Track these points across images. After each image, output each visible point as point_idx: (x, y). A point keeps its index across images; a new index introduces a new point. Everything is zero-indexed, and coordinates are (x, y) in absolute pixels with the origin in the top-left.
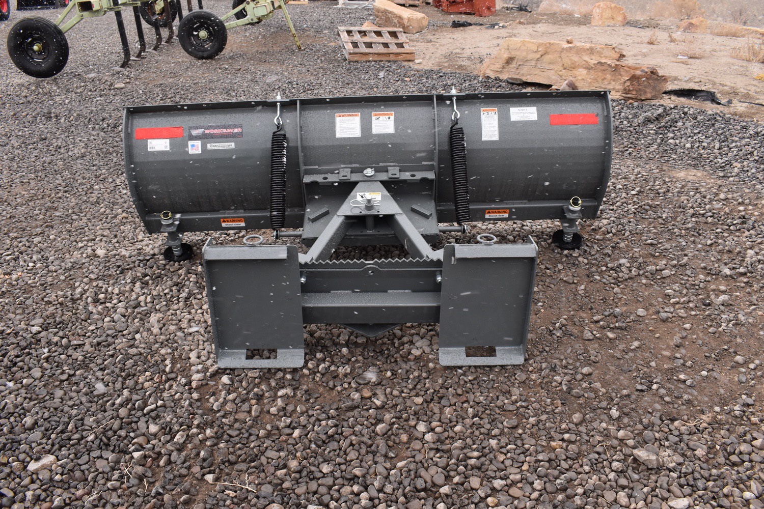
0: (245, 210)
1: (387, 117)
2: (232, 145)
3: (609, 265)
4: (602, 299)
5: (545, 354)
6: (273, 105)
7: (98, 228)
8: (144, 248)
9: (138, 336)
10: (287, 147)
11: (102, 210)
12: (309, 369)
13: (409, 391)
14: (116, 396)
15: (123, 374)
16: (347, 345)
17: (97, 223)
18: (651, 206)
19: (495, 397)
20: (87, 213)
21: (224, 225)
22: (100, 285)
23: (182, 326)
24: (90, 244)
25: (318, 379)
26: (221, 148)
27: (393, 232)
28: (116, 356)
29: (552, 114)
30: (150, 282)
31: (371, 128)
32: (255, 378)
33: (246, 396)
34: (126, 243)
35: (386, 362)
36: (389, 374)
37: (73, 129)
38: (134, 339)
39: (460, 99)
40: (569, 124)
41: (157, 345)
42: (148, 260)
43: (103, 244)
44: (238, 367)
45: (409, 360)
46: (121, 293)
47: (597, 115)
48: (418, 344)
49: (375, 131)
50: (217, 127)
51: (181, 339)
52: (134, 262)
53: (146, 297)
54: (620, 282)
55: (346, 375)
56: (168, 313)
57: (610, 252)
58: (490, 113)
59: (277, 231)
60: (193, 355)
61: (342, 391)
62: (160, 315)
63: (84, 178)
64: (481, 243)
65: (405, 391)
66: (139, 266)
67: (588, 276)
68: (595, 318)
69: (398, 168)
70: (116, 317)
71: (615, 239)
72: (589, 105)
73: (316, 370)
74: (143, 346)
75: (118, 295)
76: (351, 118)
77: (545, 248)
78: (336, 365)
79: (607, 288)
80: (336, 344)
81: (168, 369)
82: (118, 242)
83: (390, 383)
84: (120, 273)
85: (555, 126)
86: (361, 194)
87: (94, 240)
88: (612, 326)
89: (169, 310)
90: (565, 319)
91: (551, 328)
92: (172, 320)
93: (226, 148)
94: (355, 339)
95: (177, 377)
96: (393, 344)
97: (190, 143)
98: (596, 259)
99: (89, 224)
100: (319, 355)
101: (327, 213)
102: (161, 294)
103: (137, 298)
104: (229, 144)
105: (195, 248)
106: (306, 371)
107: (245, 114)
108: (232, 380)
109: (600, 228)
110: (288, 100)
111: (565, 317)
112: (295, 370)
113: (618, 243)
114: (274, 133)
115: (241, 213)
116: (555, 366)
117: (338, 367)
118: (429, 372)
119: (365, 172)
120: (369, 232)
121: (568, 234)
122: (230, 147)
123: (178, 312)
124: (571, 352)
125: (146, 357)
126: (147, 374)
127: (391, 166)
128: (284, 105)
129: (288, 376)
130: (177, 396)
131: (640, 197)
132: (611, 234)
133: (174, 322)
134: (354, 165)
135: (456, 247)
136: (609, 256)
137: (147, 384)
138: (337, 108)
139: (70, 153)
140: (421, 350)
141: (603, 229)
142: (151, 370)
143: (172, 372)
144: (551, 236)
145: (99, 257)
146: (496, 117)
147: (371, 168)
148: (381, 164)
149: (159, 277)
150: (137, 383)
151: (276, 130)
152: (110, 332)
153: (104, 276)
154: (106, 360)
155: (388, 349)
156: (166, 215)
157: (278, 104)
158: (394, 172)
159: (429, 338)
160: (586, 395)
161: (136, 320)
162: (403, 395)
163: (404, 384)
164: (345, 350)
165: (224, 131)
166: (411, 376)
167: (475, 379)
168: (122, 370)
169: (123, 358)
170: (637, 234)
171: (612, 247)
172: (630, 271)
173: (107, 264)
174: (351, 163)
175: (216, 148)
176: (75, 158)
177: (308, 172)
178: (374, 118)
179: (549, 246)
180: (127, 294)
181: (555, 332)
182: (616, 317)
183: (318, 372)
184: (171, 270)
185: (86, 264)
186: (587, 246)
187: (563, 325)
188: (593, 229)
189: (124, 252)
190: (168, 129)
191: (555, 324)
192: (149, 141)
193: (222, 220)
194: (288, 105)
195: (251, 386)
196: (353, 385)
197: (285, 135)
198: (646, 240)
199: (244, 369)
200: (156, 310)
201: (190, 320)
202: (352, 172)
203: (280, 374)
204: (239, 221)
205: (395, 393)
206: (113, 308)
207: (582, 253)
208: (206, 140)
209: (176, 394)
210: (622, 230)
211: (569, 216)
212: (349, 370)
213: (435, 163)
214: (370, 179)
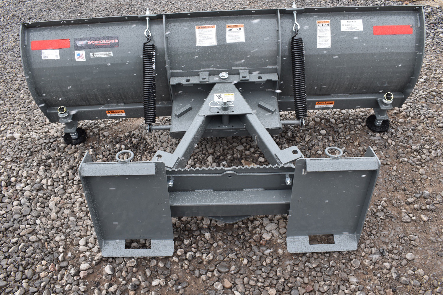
0: (125, 103)
1: (238, 28)
2: (110, 54)
3: (413, 147)
4: (412, 181)
5: (372, 237)
6: (143, 19)
7: (17, 112)
8: (50, 131)
9: (38, 221)
10: (156, 55)
11: (22, 96)
12: (178, 256)
13: (263, 281)
14: (16, 288)
15: (24, 263)
16: (209, 229)
17: (17, 108)
18: (437, 92)
19: (336, 286)
20: (10, 98)
21: (109, 115)
22: (13, 168)
23: (75, 209)
24: (10, 128)
25: (186, 267)
26: (101, 56)
27: (244, 127)
28: (19, 243)
29: (375, 25)
30: (52, 164)
31: (225, 39)
32: (133, 267)
33: (125, 288)
34: (37, 126)
35: (243, 247)
36: (245, 261)
37: (8, 27)
38: (35, 224)
39: (299, 12)
40: (389, 34)
41: (53, 231)
42: (52, 143)
43: (19, 127)
44: (119, 256)
45: (261, 245)
46: (28, 176)
47: (412, 26)
48: (268, 228)
49: (228, 41)
50: (98, 39)
51: (73, 224)
52: (41, 145)
53: (47, 180)
54: (423, 163)
55: (209, 262)
56: (65, 197)
57: (411, 134)
58: (324, 24)
59: (150, 126)
60: (82, 242)
61: (207, 280)
62: (57, 199)
63: (11, 67)
64: (330, 157)
65: (260, 280)
66: (45, 148)
67: (397, 157)
68: (410, 200)
69: (248, 71)
70: (23, 201)
71: (414, 122)
72: (406, 17)
73: (184, 258)
74: (41, 232)
75: (26, 178)
76: (208, 29)
77: (361, 130)
78: (200, 251)
79: (414, 169)
80: (200, 229)
81: (61, 257)
82: (31, 125)
83: (247, 271)
84: (30, 156)
85: (377, 36)
86: (218, 95)
87: (13, 123)
88: (424, 208)
89: (65, 193)
90: (385, 201)
91: (375, 211)
92: (67, 203)
93: (105, 56)
94: (216, 223)
95: (67, 266)
96: (247, 227)
97: (76, 52)
98: (402, 142)
99: (11, 109)
100: (186, 242)
101: (190, 109)
102: (60, 177)
103: (41, 181)
104: (108, 53)
105: (88, 131)
106: (176, 259)
107: (121, 27)
108: (113, 269)
109: (401, 112)
110: (155, 15)
111: (385, 199)
112: (166, 258)
113: (416, 126)
114: (145, 44)
115: (122, 106)
116: (383, 251)
117: (202, 253)
118: (278, 258)
119: (221, 75)
120: (225, 127)
121: (379, 120)
122: (109, 56)
123: (72, 195)
124: (394, 235)
125: (43, 244)
126: (44, 262)
127: (241, 69)
128: (152, 19)
129: (161, 265)
130: (67, 288)
131: (427, 84)
132: (410, 118)
133: (69, 205)
134: (211, 69)
135: (307, 162)
136: (411, 138)
137: (42, 274)
138: (197, 20)
139: (4, 46)
140: (270, 234)
141: (403, 113)
142: (47, 259)
143: (64, 260)
144: (364, 119)
145: (15, 139)
146: (329, 28)
147: (226, 71)
148: (234, 68)
149: (59, 159)
150: (34, 273)
151: (146, 41)
152: (16, 216)
153: (17, 158)
154: (10, 248)
155: (243, 234)
156: (62, 110)
157: (147, 18)
158: (245, 75)
159: (276, 222)
160: (413, 283)
161: (38, 204)
162: (259, 284)
163: (259, 272)
164: (207, 235)
165: (104, 42)
166: (264, 264)
167: (318, 266)
168: (23, 258)
169: (24, 245)
170: (430, 117)
171: (413, 130)
172: (430, 152)
173: (20, 147)
174: (209, 67)
175: (97, 56)
176: (7, 50)
177: (173, 75)
178: (227, 29)
179: (364, 129)
180: (33, 177)
181: (378, 214)
182: (425, 198)
183: (186, 259)
184: (69, 153)
185: (5, 147)
186: (393, 128)
187: (384, 207)
188: (395, 113)
189: (34, 135)
190: (57, 41)
191: (378, 206)
192: (42, 51)
193: (107, 112)
194: (156, 19)
195: (130, 275)
196: (216, 273)
197: (153, 45)
198: (437, 124)
199: (123, 258)
200: (55, 193)
201: (82, 203)
202: (209, 75)
203: (154, 263)
204: (121, 112)
205: (252, 283)
206: (21, 190)
207: (390, 136)
208: (89, 50)
209: (66, 285)
210: (418, 114)
211: (383, 107)
212: (211, 258)
213: (278, 67)
214: (224, 81)
